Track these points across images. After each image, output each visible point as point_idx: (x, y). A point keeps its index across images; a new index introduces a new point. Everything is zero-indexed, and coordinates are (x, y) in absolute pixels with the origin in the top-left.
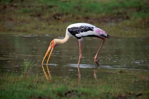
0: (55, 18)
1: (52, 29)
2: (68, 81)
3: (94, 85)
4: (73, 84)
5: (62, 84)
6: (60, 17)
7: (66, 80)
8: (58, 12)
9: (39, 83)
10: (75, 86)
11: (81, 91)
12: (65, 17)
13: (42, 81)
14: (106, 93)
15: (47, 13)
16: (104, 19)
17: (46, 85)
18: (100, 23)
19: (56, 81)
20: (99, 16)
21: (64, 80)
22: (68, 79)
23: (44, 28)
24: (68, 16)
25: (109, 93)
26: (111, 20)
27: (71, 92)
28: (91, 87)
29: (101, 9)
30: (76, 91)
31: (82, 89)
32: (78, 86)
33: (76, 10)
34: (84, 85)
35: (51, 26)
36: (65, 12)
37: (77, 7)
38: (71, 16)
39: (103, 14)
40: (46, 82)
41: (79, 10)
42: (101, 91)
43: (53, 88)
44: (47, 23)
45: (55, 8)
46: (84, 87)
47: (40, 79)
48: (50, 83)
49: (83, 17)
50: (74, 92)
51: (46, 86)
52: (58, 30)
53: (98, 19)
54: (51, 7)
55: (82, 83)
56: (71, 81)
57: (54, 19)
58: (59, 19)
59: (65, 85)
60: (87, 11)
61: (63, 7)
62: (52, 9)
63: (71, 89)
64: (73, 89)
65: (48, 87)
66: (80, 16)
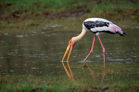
0: (15, 16)
1: (12, 27)
2: (32, 79)
3: (58, 82)
4: (37, 82)
5: (26, 83)
6: (19, 15)
7: (30, 78)
8: (17, 9)
9: (2, 83)
10: (39, 84)
11: (46, 88)
12: (24, 14)
13: (5, 81)
14: (71, 89)
15: (6, 12)
16: (65, 14)
17: (10, 84)
18: (61, 18)
19: (19, 80)
20: (59, 11)
21: (28, 78)
22: (31, 78)
23: (4, 27)
24: (27, 13)
25: (74, 89)
26: (71, 14)
27: (36, 90)
28: (56, 84)
29: (61, 4)
30: (41, 89)
31: (46, 86)
32: (42, 83)
33: (35, 7)
34: (48, 82)
35: (11, 25)
36: (24, 9)
37: (36, 4)
38: (30, 13)
39: (63, 9)
40: (9, 81)
41: (38, 6)
42: (66, 88)
43: (17, 87)
44: (7, 22)
45: (13, 6)
46: (48, 84)
47: (3, 79)
48: (14, 82)
49: (43, 14)
50: (39, 90)
51: (10, 86)
52: (18, 28)
53: (59, 14)
54: (9, 5)
55: (46, 81)
56: (35, 79)
57: (13, 17)
58: (18, 17)
59: (29, 83)
60: (46, 7)
61: (22, 4)
62: (11, 7)
63: (35, 87)
64: (38, 87)
65: (12, 87)
66: (40, 13)
